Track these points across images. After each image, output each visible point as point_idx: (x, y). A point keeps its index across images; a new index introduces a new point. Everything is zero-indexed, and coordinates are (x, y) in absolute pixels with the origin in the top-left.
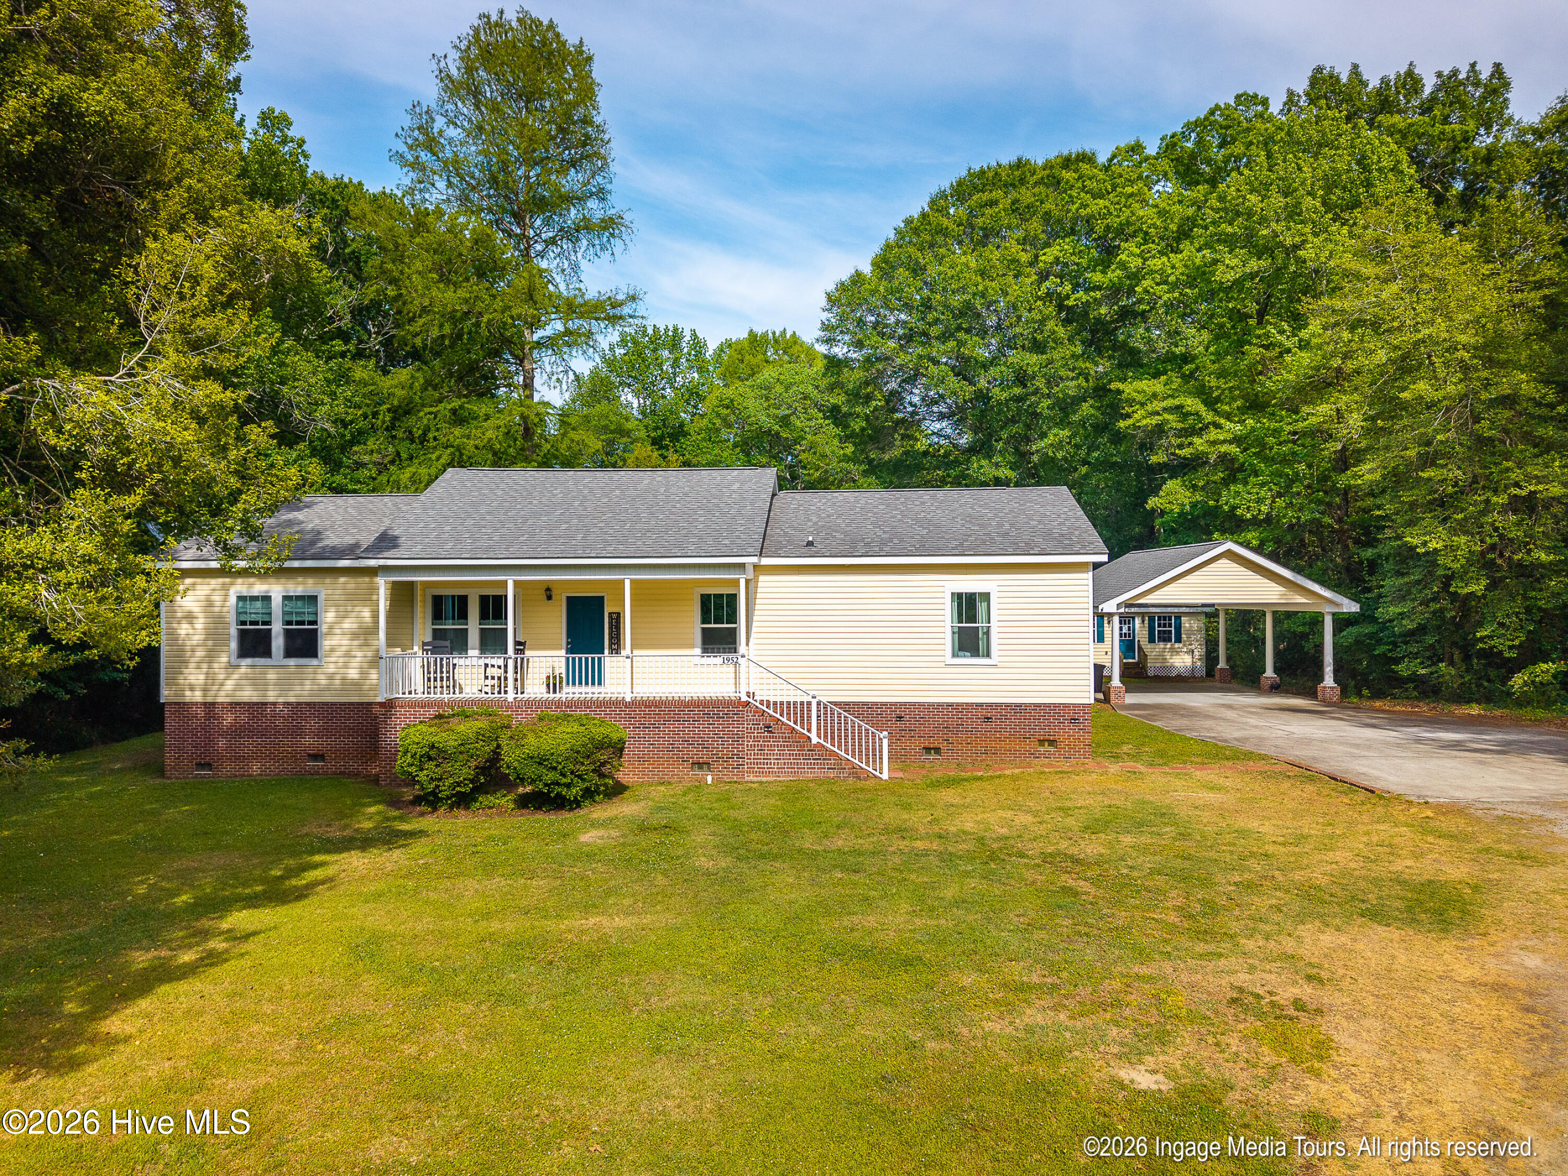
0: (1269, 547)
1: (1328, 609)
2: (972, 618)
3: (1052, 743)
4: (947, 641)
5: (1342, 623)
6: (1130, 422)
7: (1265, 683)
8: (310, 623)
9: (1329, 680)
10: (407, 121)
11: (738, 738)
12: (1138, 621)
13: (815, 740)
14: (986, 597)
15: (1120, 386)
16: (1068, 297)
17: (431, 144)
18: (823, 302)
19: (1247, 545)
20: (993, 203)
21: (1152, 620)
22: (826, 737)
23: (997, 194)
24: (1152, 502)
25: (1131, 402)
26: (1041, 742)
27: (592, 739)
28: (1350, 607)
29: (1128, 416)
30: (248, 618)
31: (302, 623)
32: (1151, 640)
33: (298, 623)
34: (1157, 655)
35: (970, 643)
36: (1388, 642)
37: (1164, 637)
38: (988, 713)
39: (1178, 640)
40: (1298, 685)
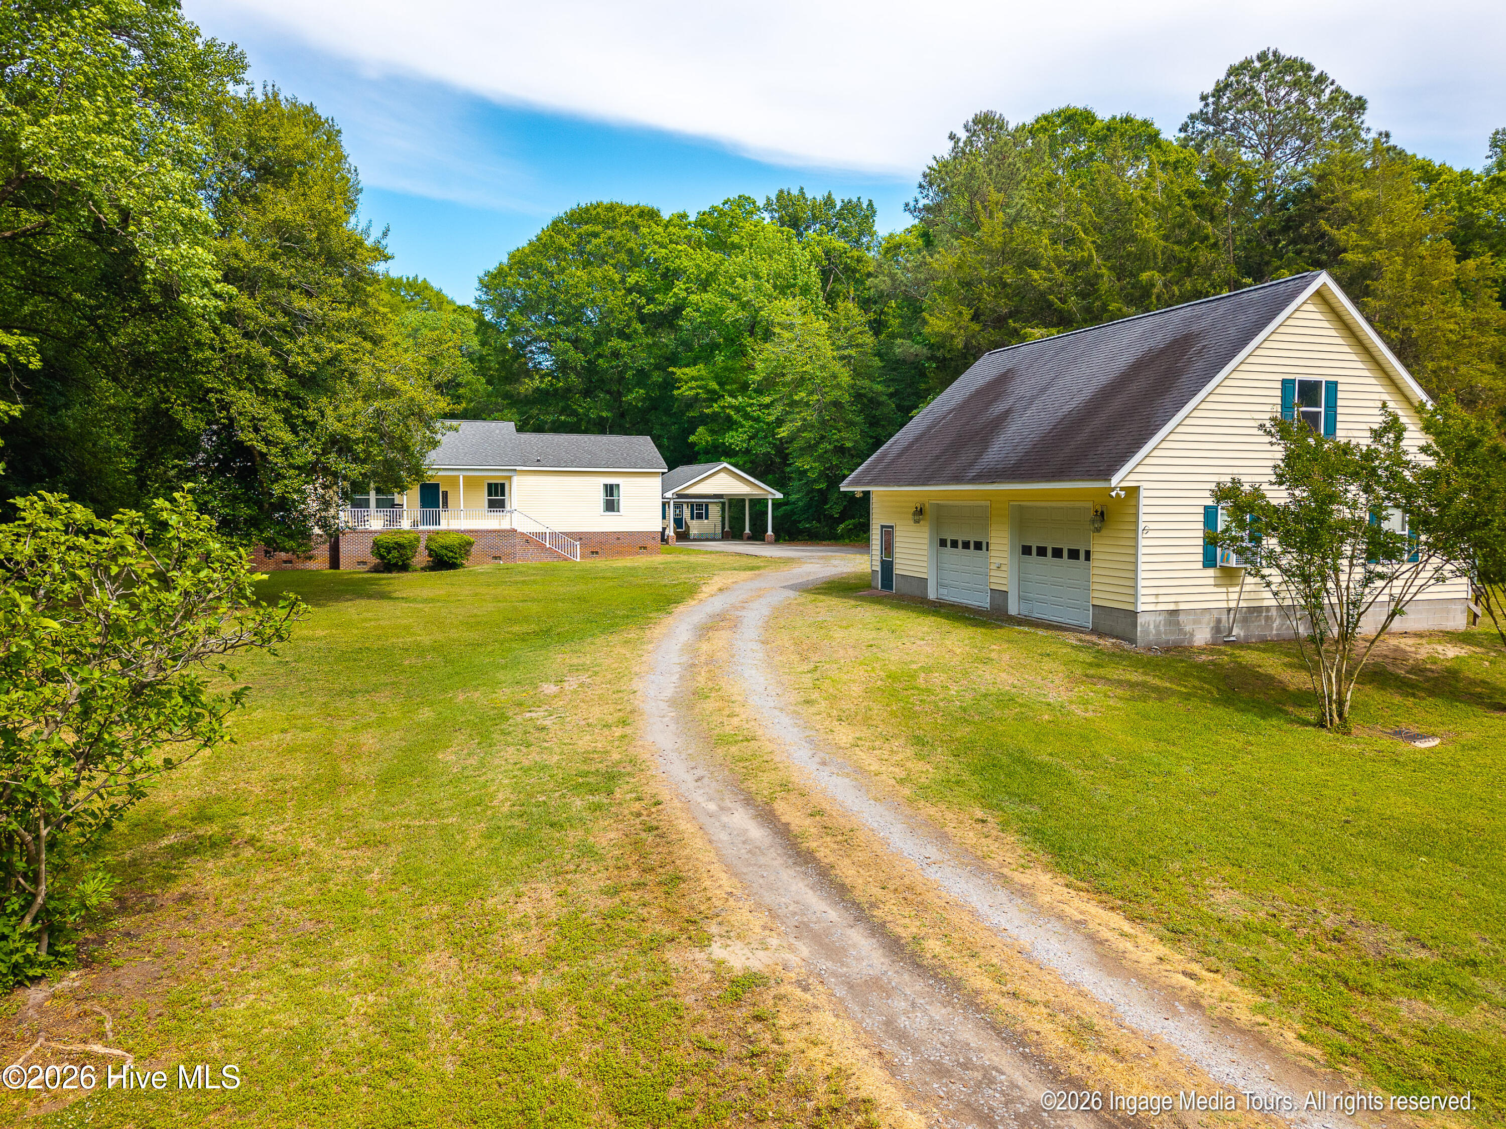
0: (748, 465)
1: (770, 497)
2: (612, 495)
3: (645, 548)
4: (601, 505)
5: (777, 505)
6: (680, 391)
7: (745, 537)
9: (770, 532)
11: (514, 545)
12: (685, 506)
13: (548, 546)
14: (618, 485)
15: (674, 370)
16: (644, 307)
19: (735, 465)
20: (596, 235)
21: (692, 506)
22: (553, 545)
23: (599, 228)
24: (692, 438)
25: (679, 380)
26: (640, 548)
28: (779, 496)
29: (679, 388)
32: (692, 518)
34: (696, 527)
35: (611, 506)
36: (795, 513)
37: (700, 517)
38: (618, 536)
39: (707, 518)
40: (758, 535)
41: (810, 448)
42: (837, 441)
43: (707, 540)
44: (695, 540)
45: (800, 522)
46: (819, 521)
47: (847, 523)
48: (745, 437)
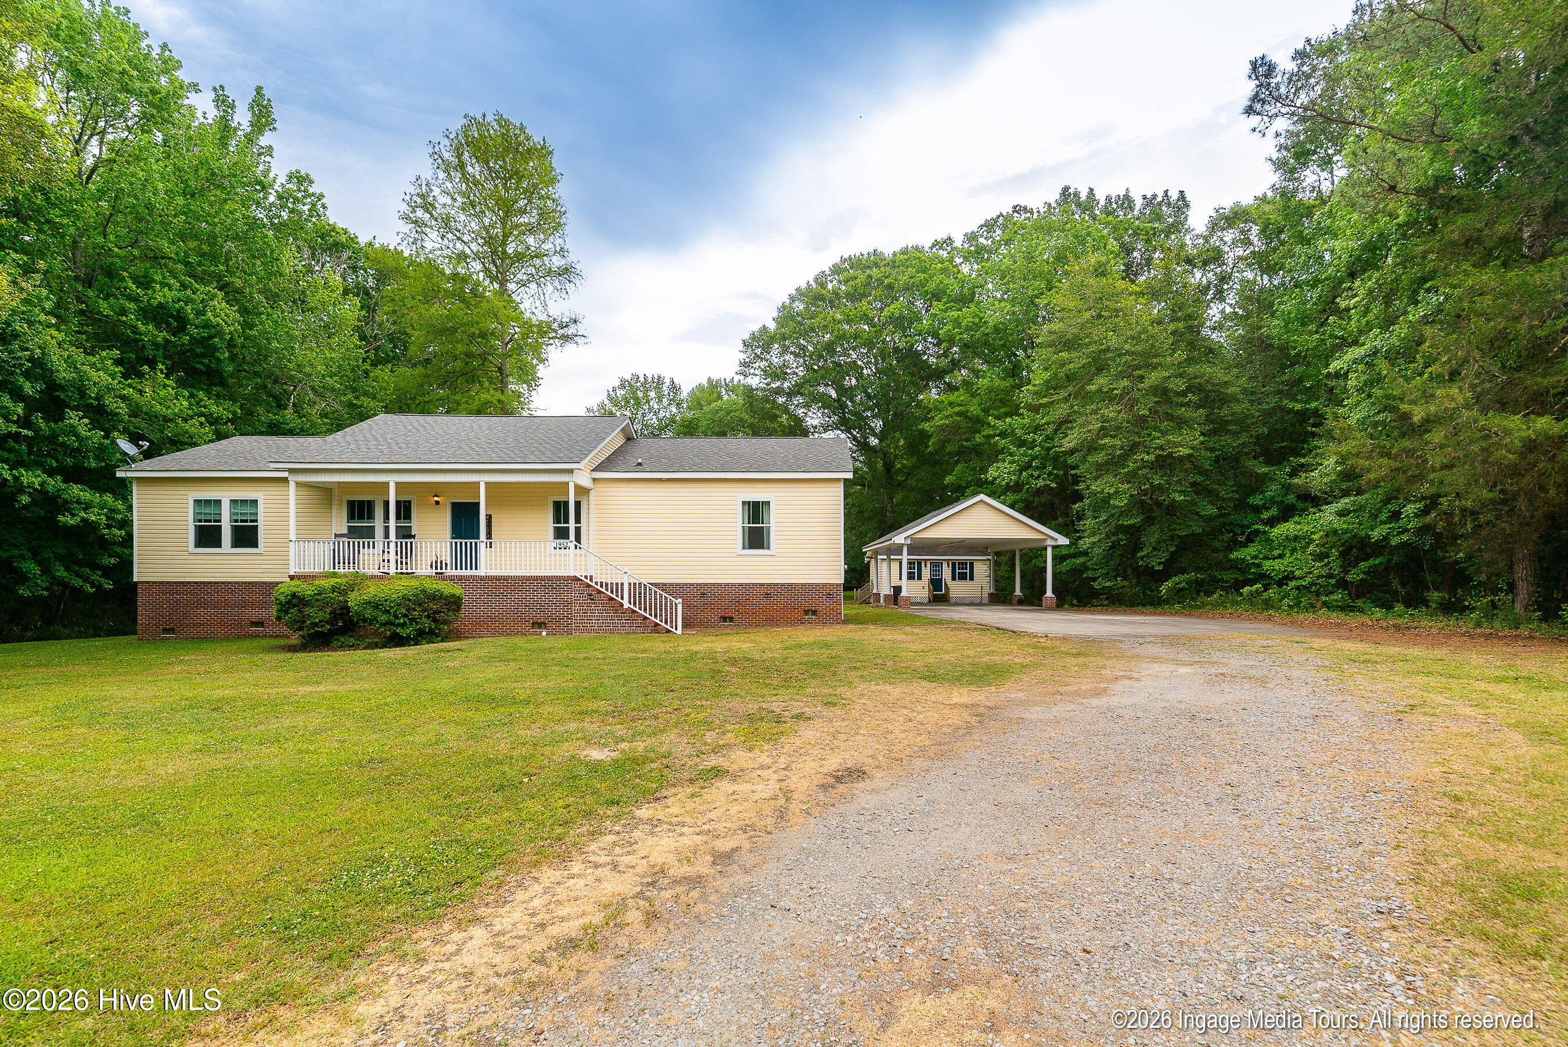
1: (1049, 542)
2: (757, 521)
3: (814, 612)
4: (739, 538)
5: (1060, 554)
7: (1015, 601)
8: (251, 521)
9: (1049, 593)
10: (412, 190)
11: (568, 604)
12: (945, 565)
13: (626, 605)
14: (766, 503)
17: (428, 207)
18: (741, 347)
21: (954, 564)
22: (635, 604)
26: (806, 612)
27: (424, 591)
28: (1063, 541)
30: (203, 517)
31: (246, 521)
32: (954, 579)
33: (242, 521)
34: (957, 589)
35: (756, 539)
36: (1087, 569)
37: (962, 576)
38: (769, 591)
39: (972, 578)
40: (1033, 599)
41: (1112, 465)
42: (1161, 448)
43: (972, 604)
44: (956, 604)
45: (1094, 579)
46: (1125, 578)
47: (1176, 579)
48: (1014, 466)
